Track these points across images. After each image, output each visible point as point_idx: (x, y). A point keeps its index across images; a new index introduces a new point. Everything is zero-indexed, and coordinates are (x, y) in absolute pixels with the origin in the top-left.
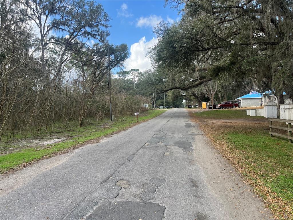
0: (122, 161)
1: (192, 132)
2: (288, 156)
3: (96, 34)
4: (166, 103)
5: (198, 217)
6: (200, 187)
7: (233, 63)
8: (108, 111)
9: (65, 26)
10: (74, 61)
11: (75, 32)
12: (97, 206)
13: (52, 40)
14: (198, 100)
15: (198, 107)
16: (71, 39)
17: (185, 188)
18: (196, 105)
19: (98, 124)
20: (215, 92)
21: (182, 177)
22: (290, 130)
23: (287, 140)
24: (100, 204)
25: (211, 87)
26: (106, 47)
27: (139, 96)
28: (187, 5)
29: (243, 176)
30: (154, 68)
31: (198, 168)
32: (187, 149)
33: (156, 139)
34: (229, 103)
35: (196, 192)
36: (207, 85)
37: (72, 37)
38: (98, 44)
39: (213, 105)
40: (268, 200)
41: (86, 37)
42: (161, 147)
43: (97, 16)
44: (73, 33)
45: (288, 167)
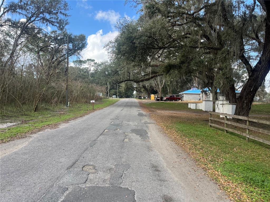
0: (85, 147)
1: (145, 120)
2: (226, 144)
3: (55, 22)
4: (119, 93)
5: (165, 199)
6: (162, 171)
7: (182, 62)
8: (64, 98)
9: (23, 10)
10: (29, 45)
11: (33, 17)
12: (68, 192)
13: (7, 23)
14: (147, 92)
15: (147, 99)
16: (28, 23)
17: (149, 172)
18: (145, 96)
19: (54, 110)
20: (162, 86)
21: (144, 163)
22: (226, 122)
23: (223, 130)
24: (70, 190)
25: (159, 81)
26: (64, 35)
27: (94, 85)
28: (146, 6)
29: (196, 161)
30: (110, 60)
31: (157, 154)
32: (144, 136)
33: (114, 127)
34: (174, 97)
35: (159, 176)
36: (155, 80)
37: (29, 21)
38: (56, 31)
39: (161, 98)
40: (221, 183)
41: (44, 23)
42: (120, 134)
43: (57, 4)
44: (31, 18)
45: (228, 153)
